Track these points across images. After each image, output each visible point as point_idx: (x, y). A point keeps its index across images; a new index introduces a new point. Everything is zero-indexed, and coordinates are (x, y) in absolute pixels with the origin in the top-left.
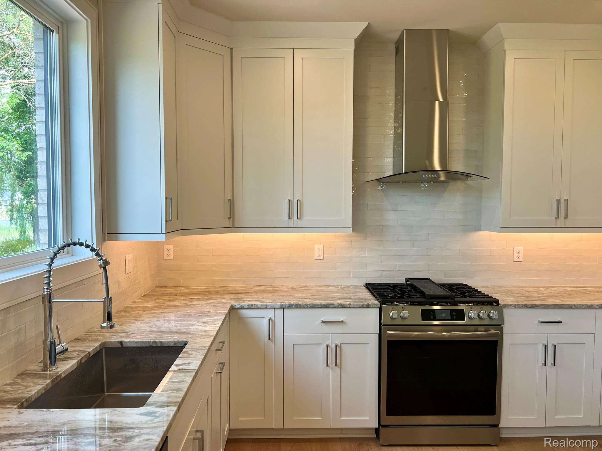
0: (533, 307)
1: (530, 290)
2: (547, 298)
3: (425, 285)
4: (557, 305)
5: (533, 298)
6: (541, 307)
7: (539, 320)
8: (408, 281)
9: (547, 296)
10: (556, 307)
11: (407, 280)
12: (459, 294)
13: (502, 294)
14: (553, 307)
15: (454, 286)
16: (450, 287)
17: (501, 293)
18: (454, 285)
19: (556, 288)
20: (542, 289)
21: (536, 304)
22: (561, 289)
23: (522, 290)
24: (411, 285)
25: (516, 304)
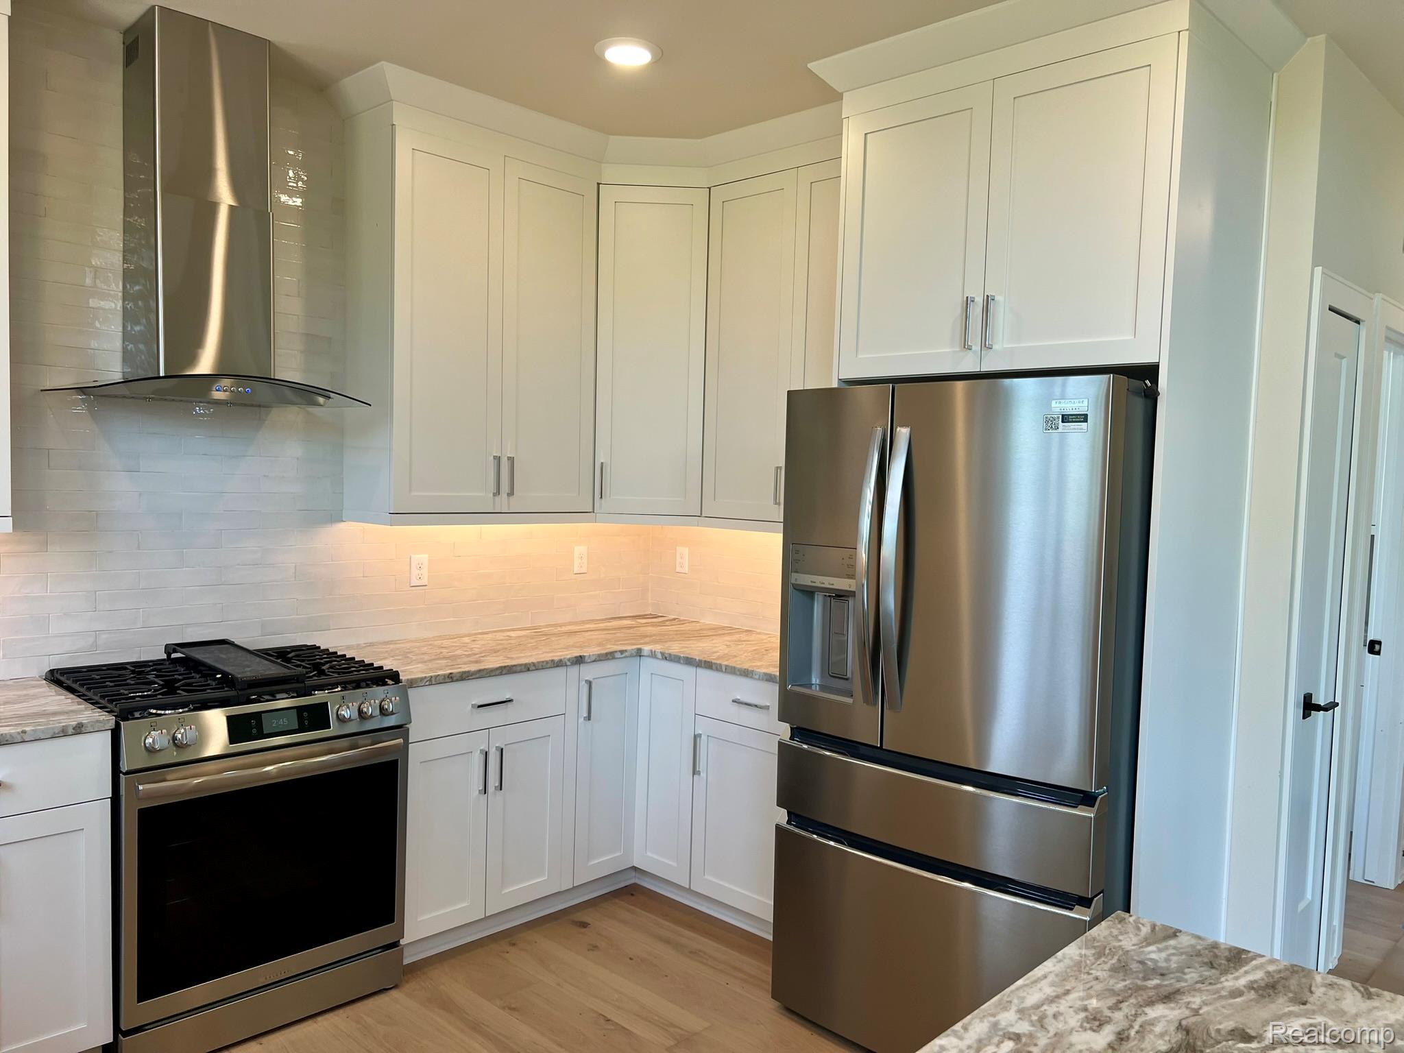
0: (465, 677)
1: (446, 643)
2: (483, 657)
3: (224, 656)
4: (505, 667)
5: (459, 660)
6: (478, 675)
7: (473, 703)
8: (175, 651)
9: (481, 653)
10: (504, 672)
11: (170, 649)
12: (310, 668)
13: (396, 658)
14: (498, 672)
15: (290, 653)
16: (282, 654)
17: (392, 657)
18: (288, 650)
19: (490, 636)
20: (466, 640)
21: (469, 672)
22: (500, 636)
23: (430, 645)
24: (186, 662)
25: (432, 677)
